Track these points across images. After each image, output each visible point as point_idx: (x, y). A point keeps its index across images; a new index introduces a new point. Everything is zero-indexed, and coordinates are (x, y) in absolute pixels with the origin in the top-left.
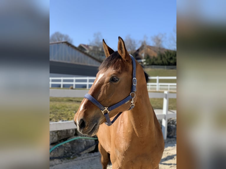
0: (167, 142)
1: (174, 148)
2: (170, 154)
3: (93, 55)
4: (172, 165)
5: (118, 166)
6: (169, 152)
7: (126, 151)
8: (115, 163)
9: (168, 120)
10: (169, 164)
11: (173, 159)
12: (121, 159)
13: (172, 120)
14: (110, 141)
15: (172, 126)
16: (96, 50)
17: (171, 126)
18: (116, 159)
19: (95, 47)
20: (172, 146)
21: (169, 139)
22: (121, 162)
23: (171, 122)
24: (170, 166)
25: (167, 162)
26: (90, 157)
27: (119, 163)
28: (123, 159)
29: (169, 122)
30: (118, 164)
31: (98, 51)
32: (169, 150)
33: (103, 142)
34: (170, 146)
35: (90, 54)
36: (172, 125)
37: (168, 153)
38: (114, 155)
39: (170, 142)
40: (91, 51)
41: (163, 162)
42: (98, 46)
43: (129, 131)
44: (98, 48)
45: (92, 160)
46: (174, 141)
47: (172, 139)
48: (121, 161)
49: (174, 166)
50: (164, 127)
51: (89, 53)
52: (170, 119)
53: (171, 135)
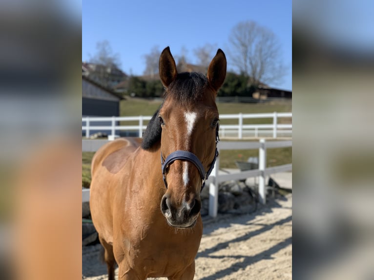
0: (218, 221)
1: (229, 230)
2: (222, 239)
3: (97, 80)
4: (225, 258)
5: (129, 266)
6: (221, 237)
7: (143, 239)
8: (123, 262)
9: (219, 186)
10: (220, 257)
11: (227, 248)
12: (134, 255)
13: (225, 184)
14: (112, 226)
15: (226, 195)
16: (102, 70)
17: (224, 195)
18: (124, 255)
19: (99, 67)
20: (226, 227)
21: (221, 216)
22: (133, 260)
23: (224, 189)
24: (221, 260)
25: (217, 254)
26: (89, 253)
27: (129, 261)
28: (137, 253)
29: (221, 188)
30: (128, 263)
31: (105, 73)
32: (221, 234)
33: (100, 227)
34: (222, 227)
35: (92, 78)
36: (225, 193)
37: (218, 239)
38: (121, 248)
39: (222, 221)
40: (92, 72)
41: (211, 255)
42: (104, 64)
43: (151, 207)
44: (105, 68)
45: (92, 257)
46: (228, 218)
47: (226, 216)
48: (133, 258)
49: (229, 260)
50: (212, 196)
51: (89, 76)
52: (223, 183)
53: (224, 209)
